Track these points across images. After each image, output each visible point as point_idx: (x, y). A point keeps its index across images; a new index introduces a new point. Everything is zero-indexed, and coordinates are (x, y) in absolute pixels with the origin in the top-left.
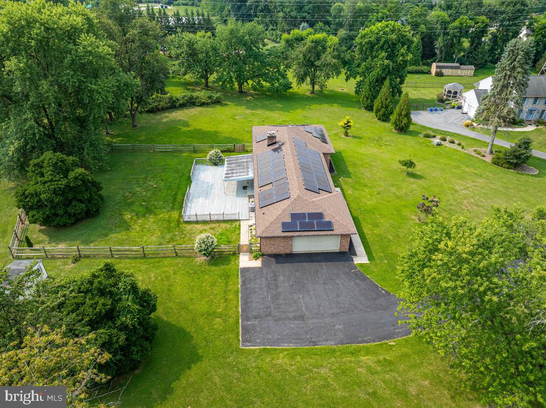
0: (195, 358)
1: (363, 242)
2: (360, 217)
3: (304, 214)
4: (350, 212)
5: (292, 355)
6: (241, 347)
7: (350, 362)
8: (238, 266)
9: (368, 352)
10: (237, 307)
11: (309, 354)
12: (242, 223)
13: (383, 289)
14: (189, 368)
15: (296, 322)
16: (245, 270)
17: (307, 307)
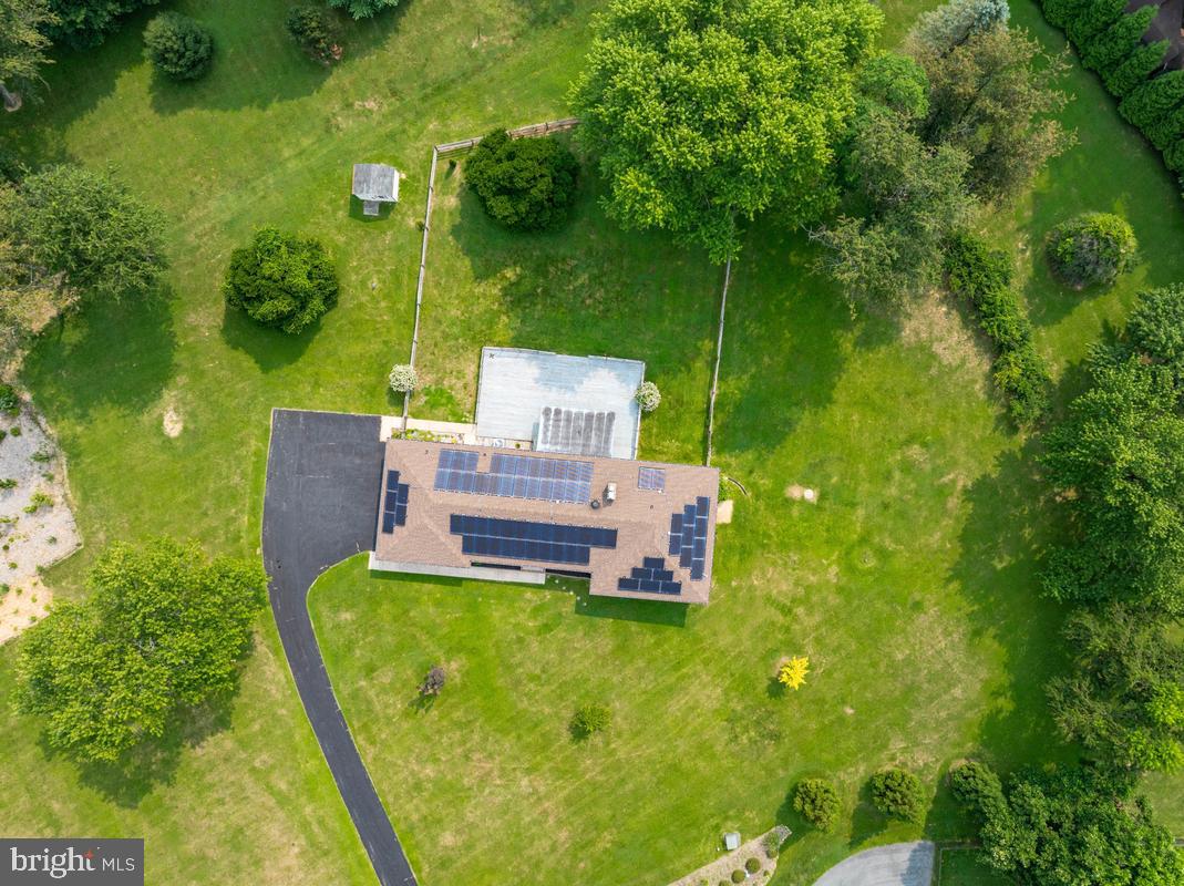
0: (266, 366)
1: (407, 574)
2: (461, 590)
3: (405, 501)
4: (475, 580)
5: (257, 454)
6: (273, 409)
7: (244, 505)
8: (385, 414)
9: (252, 526)
10: (323, 408)
11: (257, 469)
12: (470, 426)
13: (325, 569)
14: (256, 362)
15: (296, 466)
16: (377, 422)
17: (313, 480)
